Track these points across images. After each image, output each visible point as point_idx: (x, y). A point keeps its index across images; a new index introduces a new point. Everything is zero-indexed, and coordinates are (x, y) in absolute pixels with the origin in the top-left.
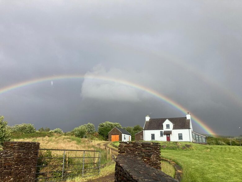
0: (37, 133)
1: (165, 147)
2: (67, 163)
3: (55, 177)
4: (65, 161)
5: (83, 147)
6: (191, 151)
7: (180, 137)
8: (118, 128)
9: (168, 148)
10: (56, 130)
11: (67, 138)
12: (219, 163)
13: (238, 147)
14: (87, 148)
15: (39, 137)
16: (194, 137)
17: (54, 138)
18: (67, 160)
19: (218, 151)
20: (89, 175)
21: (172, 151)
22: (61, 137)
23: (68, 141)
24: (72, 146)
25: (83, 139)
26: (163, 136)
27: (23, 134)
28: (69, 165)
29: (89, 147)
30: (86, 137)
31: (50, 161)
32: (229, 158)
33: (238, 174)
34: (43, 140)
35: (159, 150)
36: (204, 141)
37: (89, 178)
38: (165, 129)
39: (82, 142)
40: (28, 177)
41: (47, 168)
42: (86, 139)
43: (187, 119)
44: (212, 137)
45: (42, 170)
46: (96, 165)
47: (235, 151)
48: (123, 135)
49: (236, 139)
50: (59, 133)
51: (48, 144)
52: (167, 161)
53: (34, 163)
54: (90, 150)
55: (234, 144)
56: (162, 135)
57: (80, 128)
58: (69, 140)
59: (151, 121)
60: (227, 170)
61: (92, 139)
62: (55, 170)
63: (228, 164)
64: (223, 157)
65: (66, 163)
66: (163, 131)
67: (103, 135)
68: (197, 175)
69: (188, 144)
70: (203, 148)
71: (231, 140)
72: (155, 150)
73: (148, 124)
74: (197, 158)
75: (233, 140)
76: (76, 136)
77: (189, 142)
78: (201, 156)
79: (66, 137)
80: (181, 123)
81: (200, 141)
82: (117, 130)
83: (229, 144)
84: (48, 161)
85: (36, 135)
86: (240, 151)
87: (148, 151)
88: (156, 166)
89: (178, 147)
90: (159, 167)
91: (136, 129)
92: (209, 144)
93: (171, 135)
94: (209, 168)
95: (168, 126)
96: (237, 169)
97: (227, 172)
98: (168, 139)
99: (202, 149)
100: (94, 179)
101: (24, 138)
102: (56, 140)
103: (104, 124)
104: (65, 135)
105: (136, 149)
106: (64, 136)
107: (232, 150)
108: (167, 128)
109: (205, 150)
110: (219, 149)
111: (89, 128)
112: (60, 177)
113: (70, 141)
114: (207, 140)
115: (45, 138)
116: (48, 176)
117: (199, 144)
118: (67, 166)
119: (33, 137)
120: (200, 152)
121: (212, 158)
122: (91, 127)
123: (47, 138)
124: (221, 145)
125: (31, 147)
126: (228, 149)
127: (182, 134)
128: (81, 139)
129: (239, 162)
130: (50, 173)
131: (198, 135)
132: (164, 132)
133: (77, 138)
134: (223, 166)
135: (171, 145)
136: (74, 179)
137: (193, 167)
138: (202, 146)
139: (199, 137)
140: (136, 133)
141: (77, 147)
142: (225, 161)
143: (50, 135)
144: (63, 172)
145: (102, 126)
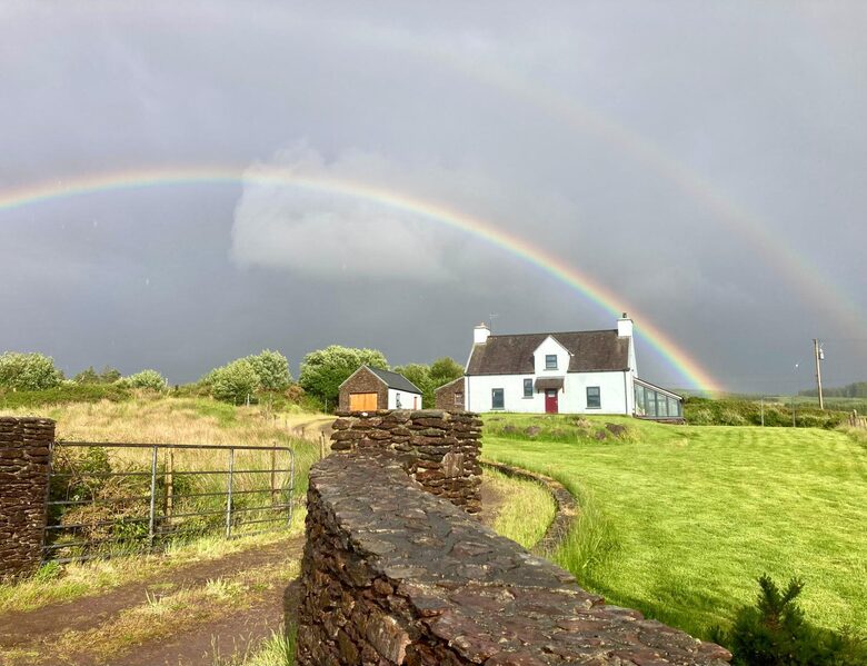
0: (68, 389)
1: (536, 434)
2: (170, 492)
3: (122, 541)
4: (161, 483)
5: (240, 436)
6: (626, 446)
7: (593, 399)
8: (376, 369)
9: (548, 437)
10: (141, 375)
11: (185, 406)
12: (710, 485)
13: (781, 430)
14: (255, 438)
15: (76, 401)
16: (642, 399)
17: (132, 406)
18: (170, 481)
19: (715, 445)
20: (253, 531)
21: (560, 445)
22: (161, 402)
23: (188, 416)
24: (198, 433)
25: (243, 407)
26: (535, 395)
27: (11, 391)
28: (179, 498)
29: (261, 436)
30: (254, 402)
31: (101, 486)
32: (746, 468)
33: (767, 519)
34: (90, 415)
35: (475, 437)
36: (674, 410)
37: (248, 541)
38: (541, 371)
39: (239, 418)
40: (16, 541)
41: (88, 509)
42: (256, 409)
43: (620, 334)
44: (704, 400)
45: (71, 517)
46: (278, 496)
47: (771, 443)
48: (392, 393)
49: (786, 405)
50: (151, 389)
51: (110, 428)
52: (535, 479)
53: (35, 493)
54: (264, 445)
55: (773, 420)
56: (528, 392)
57: (230, 369)
58: (190, 412)
59: (495, 344)
60: (731, 506)
61: (278, 408)
62: (119, 516)
63: (739, 485)
64: (728, 462)
65: (166, 491)
66: (534, 378)
67: (319, 393)
68: (630, 521)
69: (618, 421)
70: (667, 434)
71: (764, 407)
72: (459, 438)
73: (483, 352)
74: (642, 468)
75: (771, 409)
76: (219, 399)
77: (623, 416)
78: (655, 461)
79: (180, 401)
80: (598, 351)
81: (660, 414)
82: (372, 376)
83: (756, 421)
84: (93, 486)
85: (65, 395)
86: (787, 444)
87: (430, 440)
88: (461, 492)
89: (582, 433)
90: (473, 494)
91: (443, 372)
92: (691, 421)
93: (560, 392)
94: (675, 500)
95: (551, 361)
96: (767, 501)
97: (731, 512)
98: (551, 406)
99: (663, 439)
100: (267, 542)
101: (15, 408)
102: (141, 413)
103: (324, 353)
104: (177, 395)
105: (392, 433)
106: (171, 400)
107: (762, 442)
108: (548, 368)
109: (673, 441)
110: (720, 438)
111: (268, 368)
112: (140, 538)
113: (194, 418)
114: (686, 408)
115: (95, 407)
116: (94, 535)
117: (658, 421)
118: (169, 500)
119: (51, 401)
120: (655, 449)
121: (689, 469)
122: (275, 366)
123: (106, 405)
124: (730, 424)
125: (19, 437)
126: (748, 438)
127: (598, 388)
128: (235, 408)
129: (777, 481)
130: (100, 525)
131: (656, 393)
132: (537, 381)
133: (222, 405)
134: (723, 493)
135: (557, 427)
136: (193, 545)
137: (621, 498)
138: (663, 428)
139: (659, 398)
140: (437, 386)
141: (217, 438)
142: (732, 478)
143: (120, 394)
144: (151, 521)
145: (314, 362)
